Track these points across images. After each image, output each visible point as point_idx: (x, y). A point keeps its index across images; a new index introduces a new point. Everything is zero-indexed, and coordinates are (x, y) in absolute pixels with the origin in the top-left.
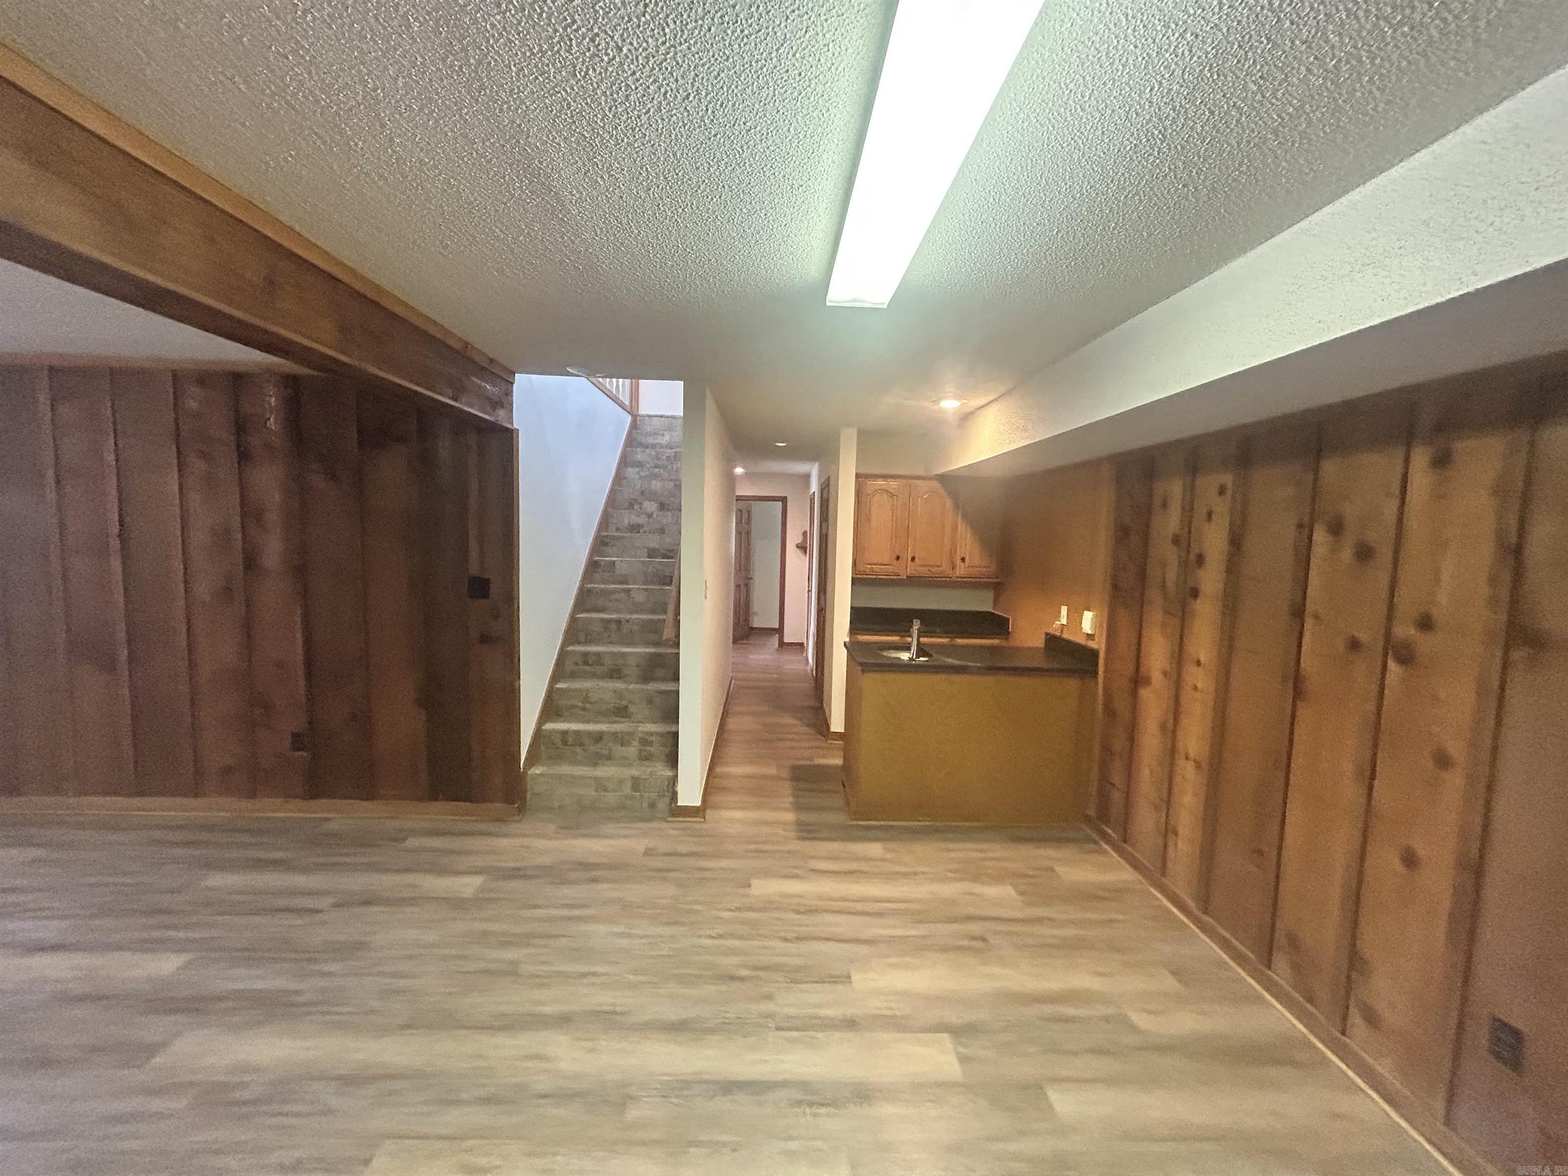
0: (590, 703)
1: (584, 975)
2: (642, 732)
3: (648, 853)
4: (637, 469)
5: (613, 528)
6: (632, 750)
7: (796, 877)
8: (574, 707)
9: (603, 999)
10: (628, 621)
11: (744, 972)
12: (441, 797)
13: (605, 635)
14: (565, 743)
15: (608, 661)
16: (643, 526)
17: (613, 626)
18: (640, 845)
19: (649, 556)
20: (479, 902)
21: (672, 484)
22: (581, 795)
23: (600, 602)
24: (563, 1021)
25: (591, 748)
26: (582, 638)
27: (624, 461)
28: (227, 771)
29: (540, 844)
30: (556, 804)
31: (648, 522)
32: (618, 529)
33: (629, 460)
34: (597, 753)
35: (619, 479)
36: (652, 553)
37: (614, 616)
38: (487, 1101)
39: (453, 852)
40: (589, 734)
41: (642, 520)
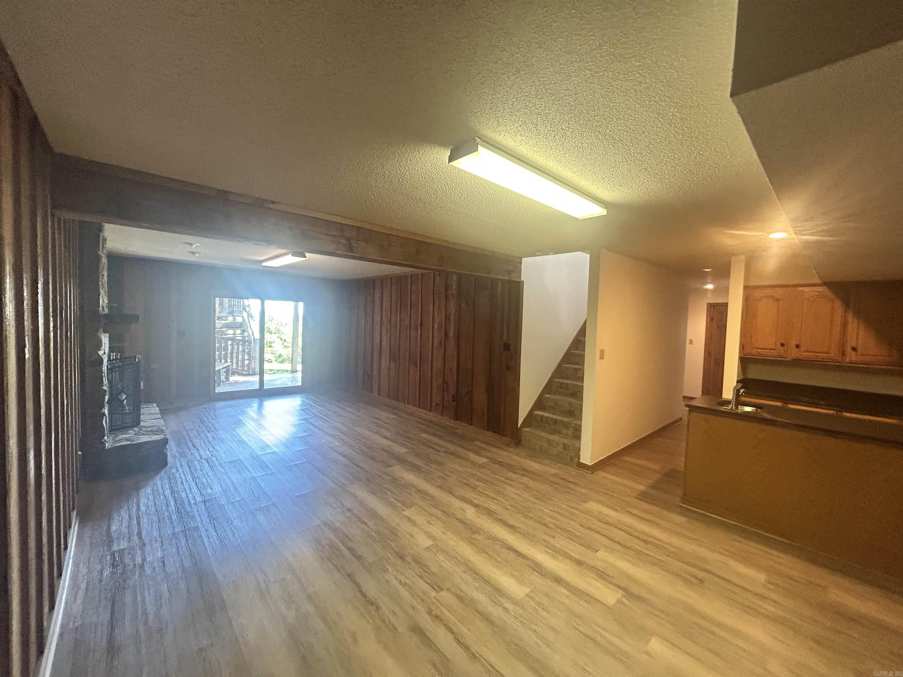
0: (558, 406)
1: (494, 498)
3: (554, 475)
6: (570, 432)
7: (616, 510)
8: (551, 406)
9: (493, 507)
11: (551, 526)
12: (491, 430)
14: (542, 421)
15: (571, 388)
18: (553, 471)
20: (482, 466)
22: (542, 445)
24: (477, 506)
25: (552, 426)
26: (562, 376)
29: (515, 457)
30: (531, 446)
34: (554, 429)
38: (444, 512)
39: (485, 449)
40: (552, 419)
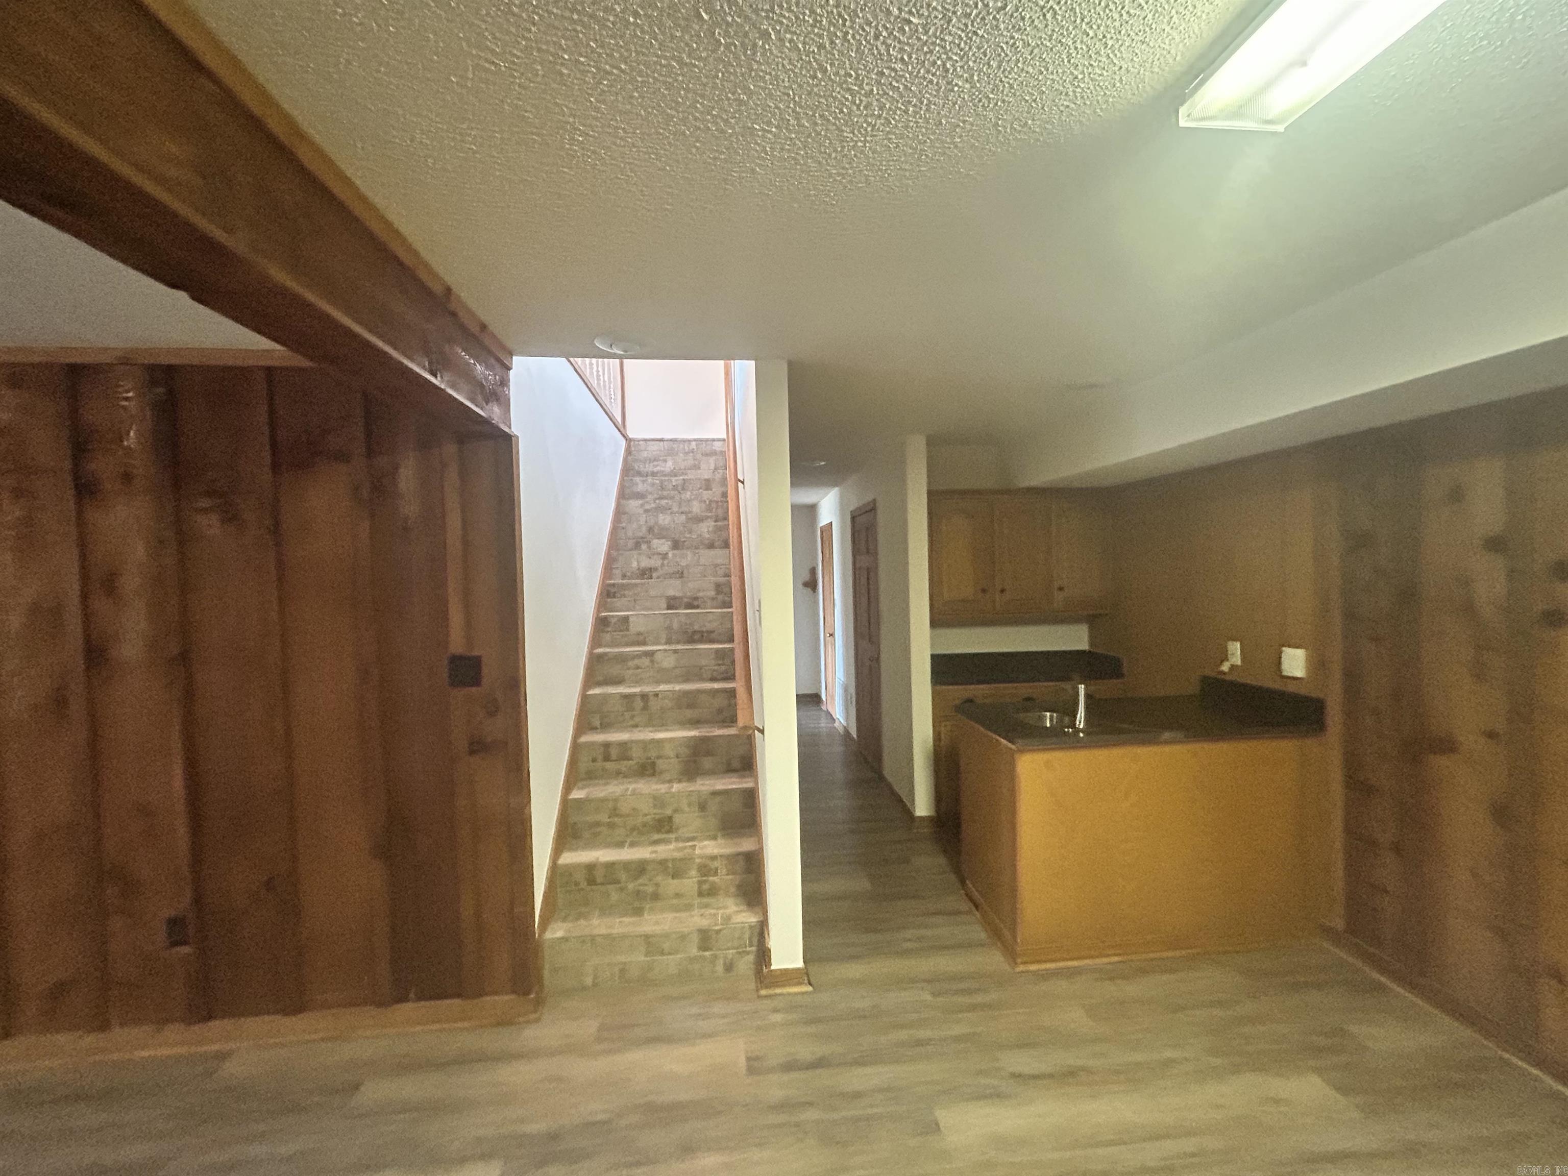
0: (621, 816)
2: (701, 857)
4: (640, 502)
5: (617, 572)
6: (689, 883)
8: (598, 824)
10: (656, 695)
12: (412, 995)
13: (627, 715)
14: (592, 881)
15: (636, 753)
16: (656, 569)
17: (639, 703)
19: (669, 608)
21: (684, 517)
22: (625, 963)
23: (615, 670)
25: (631, 886)
26: (597, 723)
27: (623, 494)
28: (58, 992)
30: (589, 981)
31: (663, 565)
32: (624, 576)
33: (627, 491)
34: (638, 892)
35: (619, 513)
36: (672, 604)
37: (637, 690)
40: (626, 865)
41: (655, 562)
